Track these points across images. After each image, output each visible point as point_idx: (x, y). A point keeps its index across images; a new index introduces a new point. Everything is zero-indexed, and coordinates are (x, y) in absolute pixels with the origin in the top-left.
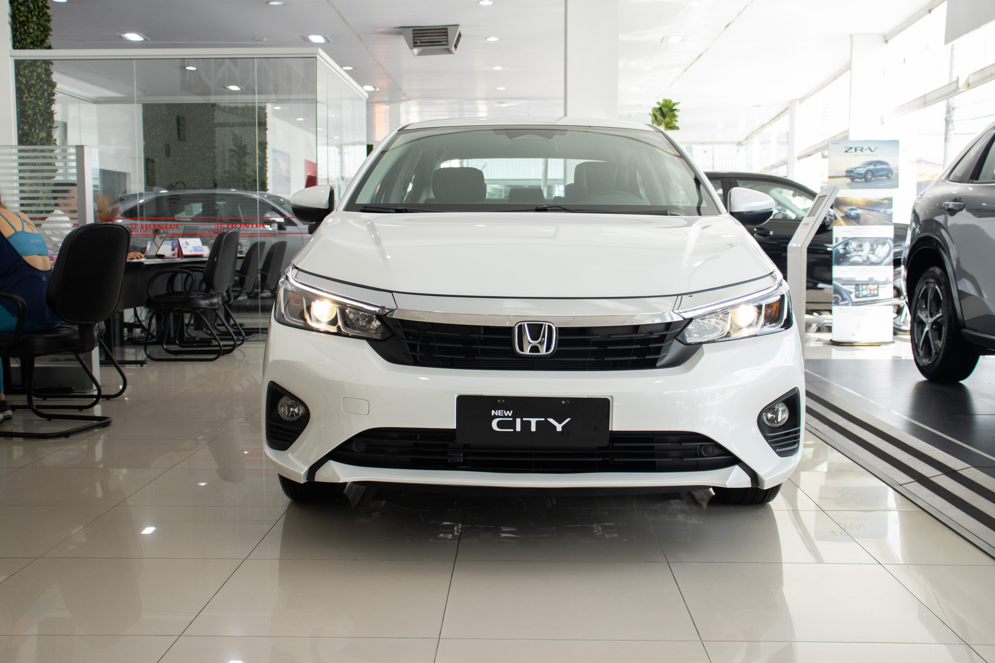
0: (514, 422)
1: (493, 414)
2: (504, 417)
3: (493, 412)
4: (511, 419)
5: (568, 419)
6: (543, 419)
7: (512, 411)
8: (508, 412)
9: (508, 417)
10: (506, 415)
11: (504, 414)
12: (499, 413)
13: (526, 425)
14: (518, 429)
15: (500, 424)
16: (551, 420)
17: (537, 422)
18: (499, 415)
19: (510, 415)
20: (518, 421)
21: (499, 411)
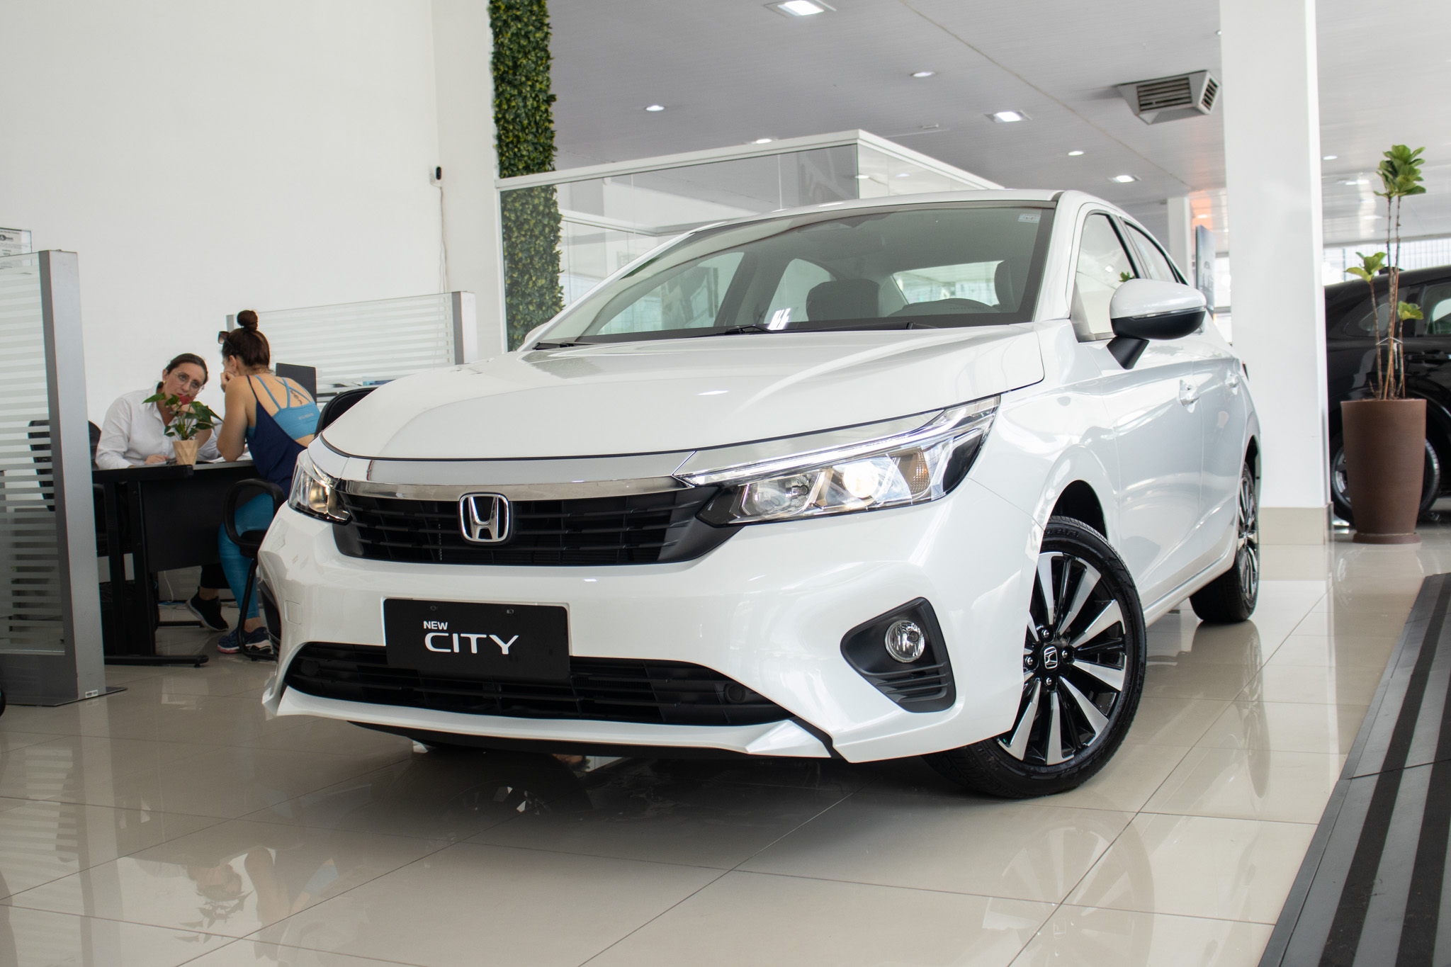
0: (450, 639)
1: (425, 627)
2: (438, 631)
3: (425, 623)
4: (447, 634)
5: (515, 637)
6: (485, 636)
7: (447, 623)
8: (443, 624)
9: (443, 631)
10: (441, 628)
11: (438, 627)
12: (433, 625)
13: (465, 643)
14: (456, 649)
15: (435, 642)
16: (494, 638)
17: (478, 639)
18: (433, 628)
19: (445, 628)
20: (455, 636)
21: (433, 622)
